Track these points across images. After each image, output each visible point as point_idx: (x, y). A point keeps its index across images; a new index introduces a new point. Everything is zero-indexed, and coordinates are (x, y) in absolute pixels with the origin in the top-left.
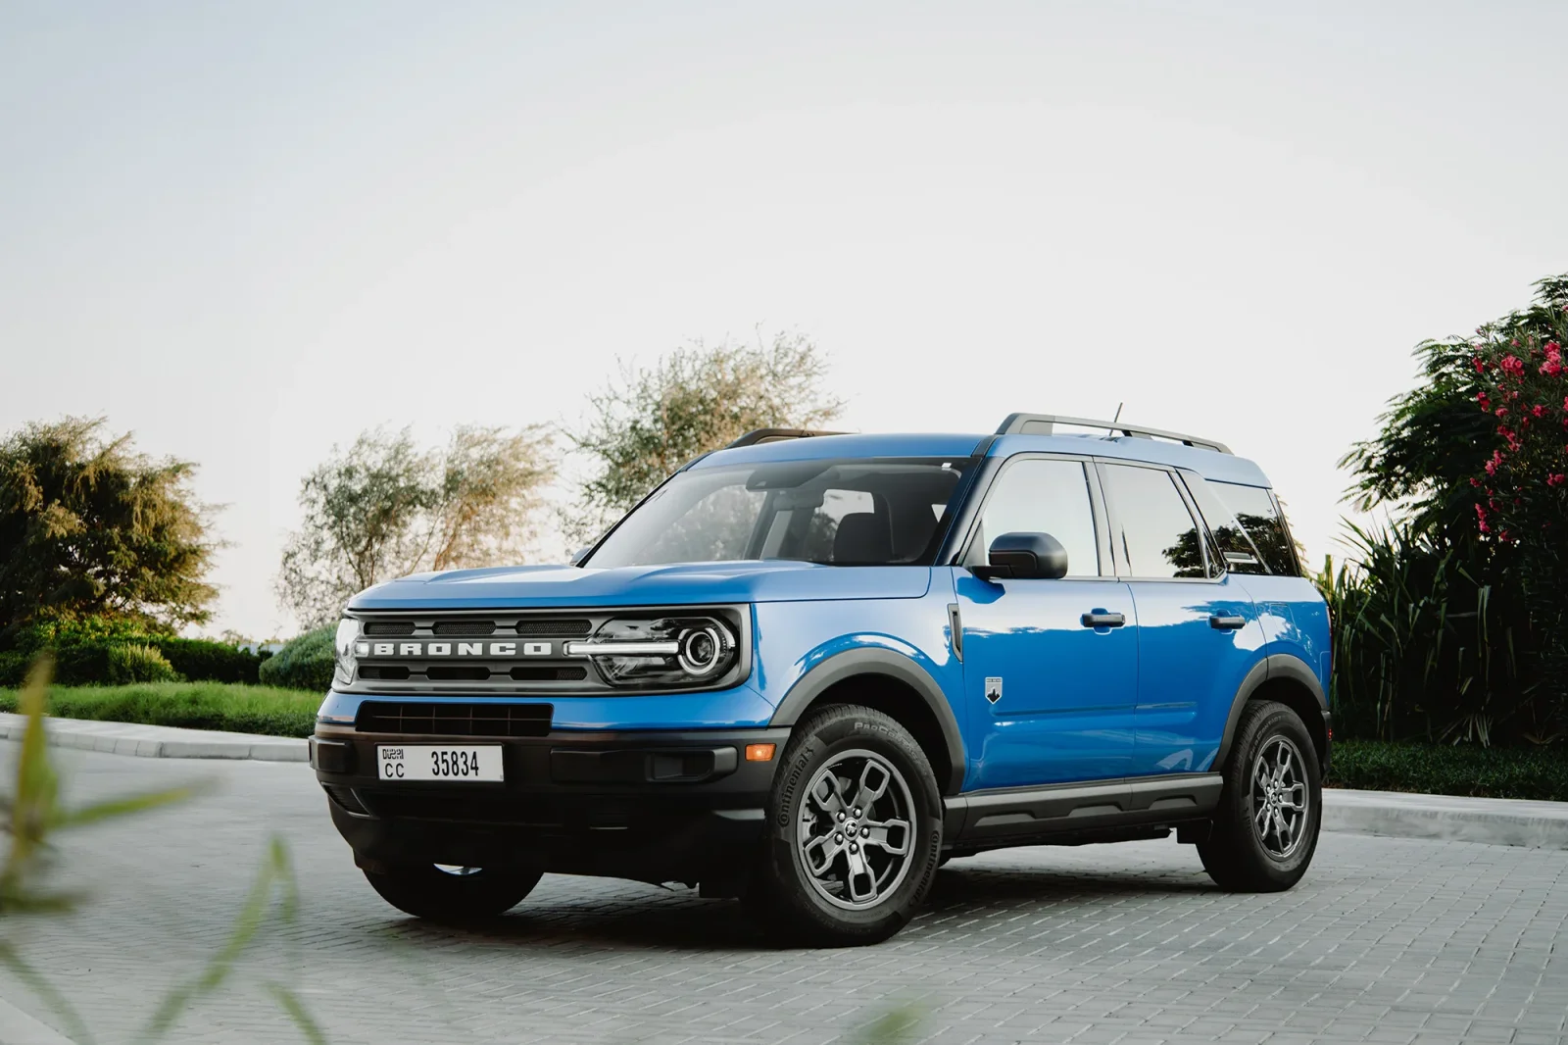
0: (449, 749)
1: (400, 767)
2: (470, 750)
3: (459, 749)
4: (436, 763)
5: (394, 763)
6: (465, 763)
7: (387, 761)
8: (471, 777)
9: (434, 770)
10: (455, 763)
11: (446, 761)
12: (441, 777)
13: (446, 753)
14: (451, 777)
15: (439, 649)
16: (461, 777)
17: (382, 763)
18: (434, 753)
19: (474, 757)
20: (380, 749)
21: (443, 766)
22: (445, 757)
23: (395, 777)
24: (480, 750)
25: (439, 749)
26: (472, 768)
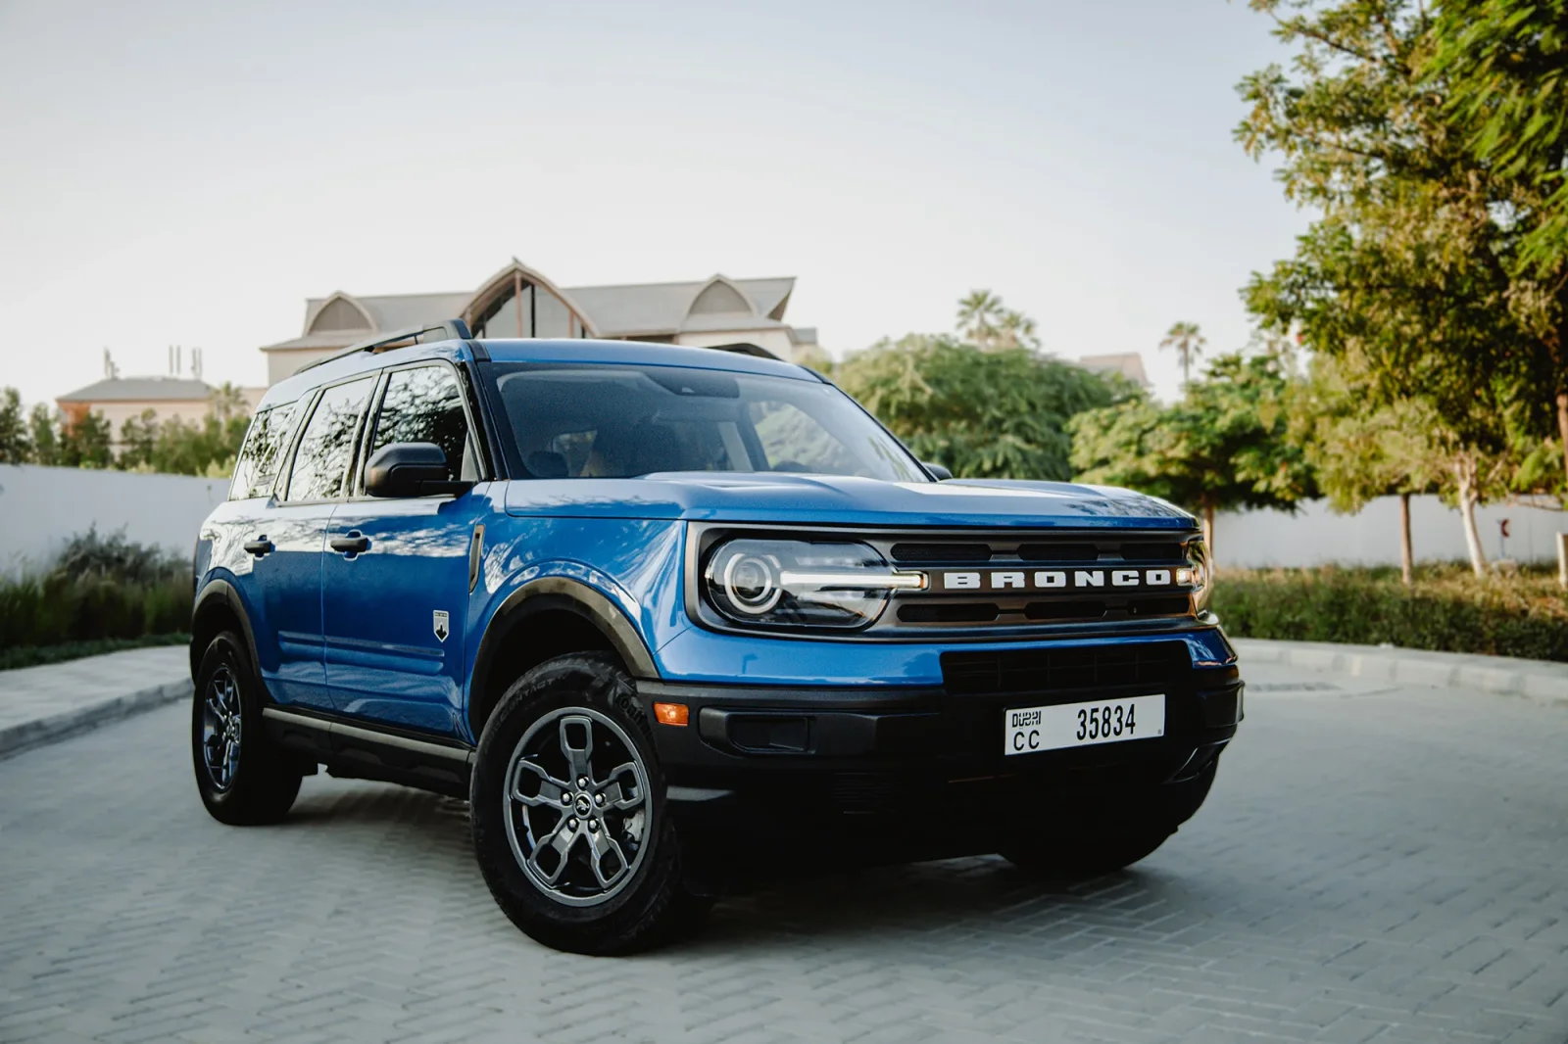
0: (1101, 705)
1: (1034, 735)
2: (1126, 703)
3: (1113, 704)
4: (1083, 724)
5: (1027, 730)
6: (1119, 720)
7: (1018, 729)
8: (1126, 735)
9: (1078, 733)
10: (1106, 721)
11: (1096, 720)
12: (1087, 741)
13: (1096, 710)
14: (1100, 739)
15: (1050, 579)
16: (1112, 738)
17: (1010, 732)
18: (1083, 712)
19: (1132, 711)
20: (1009, 714)
21: (1091, 727)
22: (1095, 715)
23: (1027, 749)
24: (1140, 702)
25: (1088, 706)
26: (1127, 725)
